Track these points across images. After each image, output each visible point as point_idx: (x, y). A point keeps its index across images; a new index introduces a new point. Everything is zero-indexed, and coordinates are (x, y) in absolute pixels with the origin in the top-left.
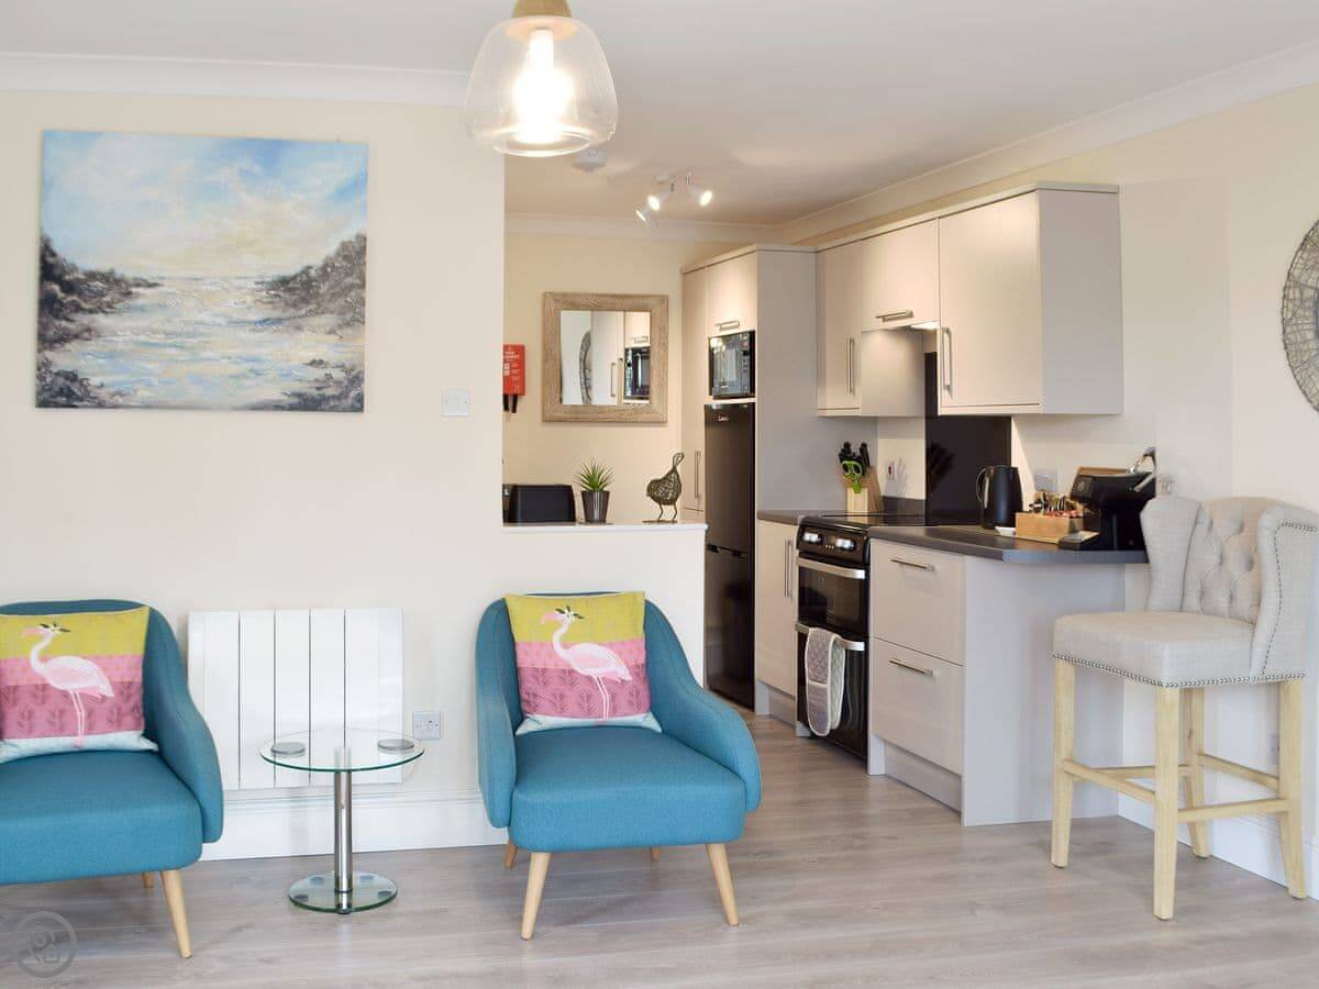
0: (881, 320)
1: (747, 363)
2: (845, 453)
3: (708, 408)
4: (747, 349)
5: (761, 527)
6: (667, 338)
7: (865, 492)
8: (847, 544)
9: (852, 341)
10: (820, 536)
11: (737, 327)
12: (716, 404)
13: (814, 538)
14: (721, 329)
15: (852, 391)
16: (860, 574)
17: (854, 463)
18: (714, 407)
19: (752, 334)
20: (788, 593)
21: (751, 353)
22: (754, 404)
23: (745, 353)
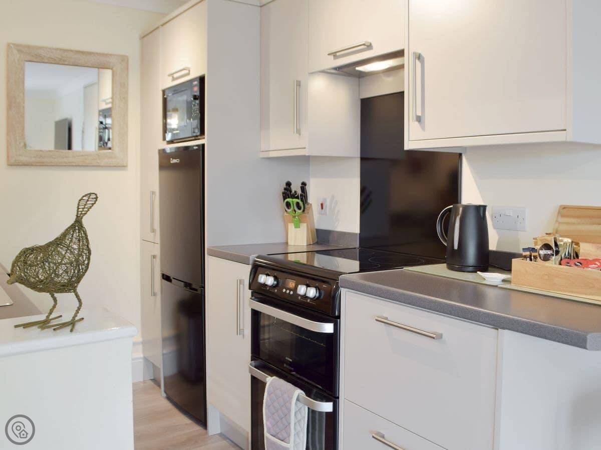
0: (332, 57)
1: (197, 107)
2: (287, 192)
3: (162, 153)
4: (198, 94)
5: (211, 263)
6: (127, 93)
7: (304, 226)
8: (312, 293)
9: (299, 84)
10: (276, 278)
11: (188, 74)
12: (169, 148)
13: (270, 281)
14: (174, 79)
15: (298, 132)
16: (328, 328)
17: (295, 200)
18: (168, 151)
19: (202, 80)
20: (239, 331)
21: (200, 98)
22: (203, 145)
23: (195, 98)
